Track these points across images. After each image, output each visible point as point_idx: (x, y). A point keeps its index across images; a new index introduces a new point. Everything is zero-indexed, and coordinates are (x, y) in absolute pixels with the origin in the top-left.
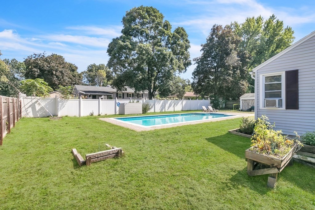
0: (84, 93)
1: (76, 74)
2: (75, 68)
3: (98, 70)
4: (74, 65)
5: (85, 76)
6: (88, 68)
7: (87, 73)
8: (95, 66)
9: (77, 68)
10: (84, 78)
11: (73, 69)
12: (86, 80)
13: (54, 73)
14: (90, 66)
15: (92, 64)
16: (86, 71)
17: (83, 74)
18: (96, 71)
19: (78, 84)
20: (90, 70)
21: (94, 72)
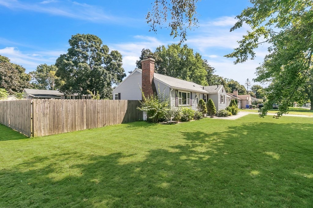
0: (34, 96)
1: (24, 75)
2: (22, 70)
3: (49, 71)
4: (21, 66)
5: (34, 76)
6: (38, 68)
7: (36, 73)
8: (46, 66)
9: (24, 70)
10: (32, 78)
11: (20, 70)
12: (35, 80)
13: (3, 77)
14: (40, 66)
15: (42, 64)
16: (35, 71)
17: (32, 74)
18: (47, 72)
19: (27, 88)
20: (40, 71)
21: (45, 72)
